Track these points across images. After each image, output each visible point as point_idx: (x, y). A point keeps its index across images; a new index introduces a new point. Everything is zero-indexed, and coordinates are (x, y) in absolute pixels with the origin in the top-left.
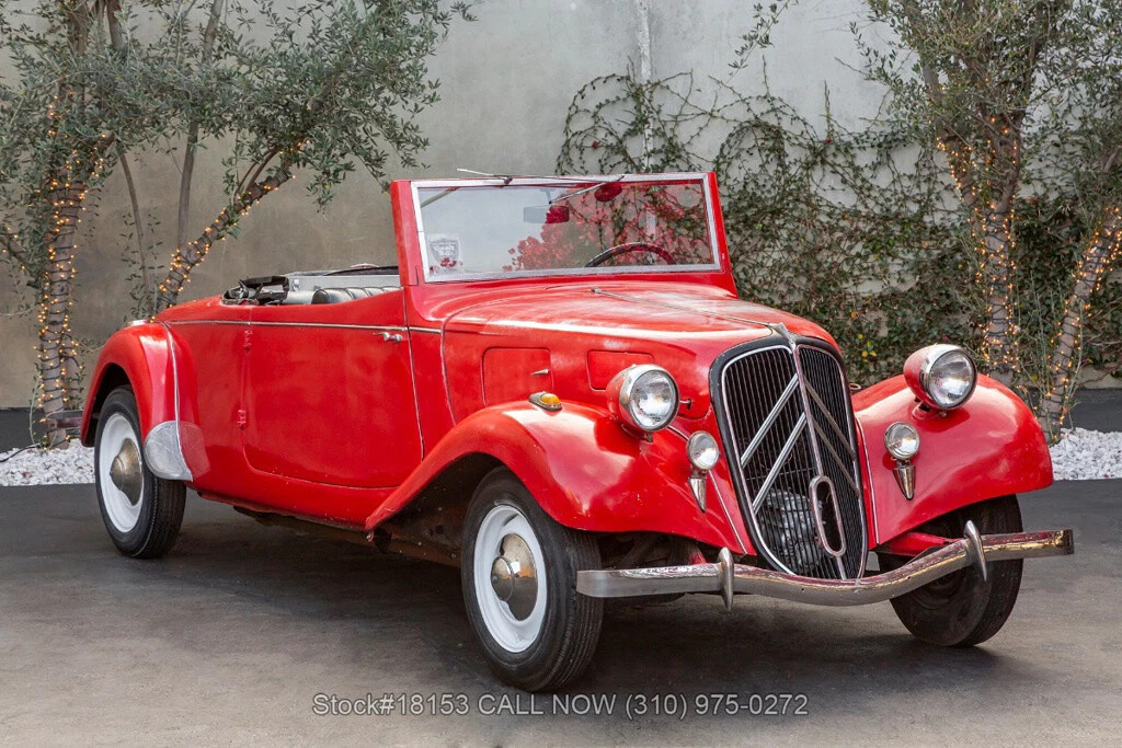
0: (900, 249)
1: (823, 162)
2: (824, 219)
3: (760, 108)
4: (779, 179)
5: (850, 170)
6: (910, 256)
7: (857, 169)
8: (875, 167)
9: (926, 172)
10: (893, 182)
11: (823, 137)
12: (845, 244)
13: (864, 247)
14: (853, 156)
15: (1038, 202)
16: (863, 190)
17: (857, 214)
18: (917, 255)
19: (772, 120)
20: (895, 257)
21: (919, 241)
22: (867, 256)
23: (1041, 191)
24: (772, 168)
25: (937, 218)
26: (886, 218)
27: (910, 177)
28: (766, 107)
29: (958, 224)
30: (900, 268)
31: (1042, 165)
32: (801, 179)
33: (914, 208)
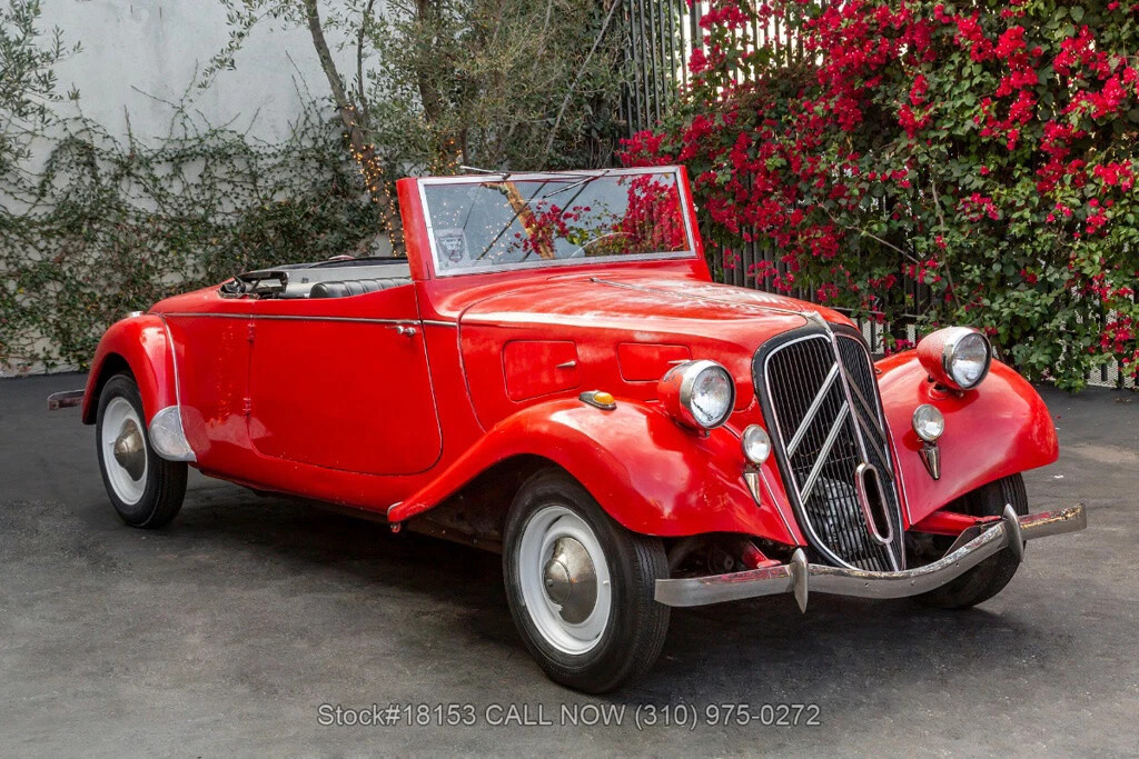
0: (191, 246)
1: (129, 174)
2: (132, 222)
3: (74, 128)
4: (93, 189)
5: (149, 181)
6: (200, 251)
7: (156, 180)
8: (171, 178)
9: (208, 182)
10: (184, 190)
11: (128, 153)
12: (150, 244)
13: (165, 245)
14: (152, 169)
15: (290, 203)
16: (160, 198)
17: (159, 218)
18: (205, 249)
19: (84, 137)
20: (188, 251)
21: (206, 238)
22: (167, 253)
23: (291, 195)
24: (87, 180)
25: (219, 220)
26: (181, 221)
27: (197, 186)
28: (82, 126)
29: (234, 224)
30: (193, 262)
31: (292, 175)
32: (111, 189)
33: (201, 211)
